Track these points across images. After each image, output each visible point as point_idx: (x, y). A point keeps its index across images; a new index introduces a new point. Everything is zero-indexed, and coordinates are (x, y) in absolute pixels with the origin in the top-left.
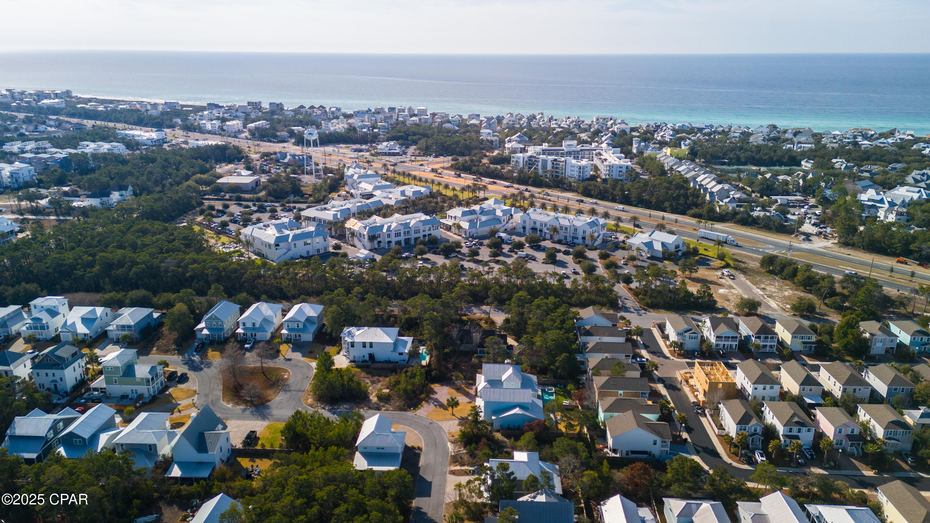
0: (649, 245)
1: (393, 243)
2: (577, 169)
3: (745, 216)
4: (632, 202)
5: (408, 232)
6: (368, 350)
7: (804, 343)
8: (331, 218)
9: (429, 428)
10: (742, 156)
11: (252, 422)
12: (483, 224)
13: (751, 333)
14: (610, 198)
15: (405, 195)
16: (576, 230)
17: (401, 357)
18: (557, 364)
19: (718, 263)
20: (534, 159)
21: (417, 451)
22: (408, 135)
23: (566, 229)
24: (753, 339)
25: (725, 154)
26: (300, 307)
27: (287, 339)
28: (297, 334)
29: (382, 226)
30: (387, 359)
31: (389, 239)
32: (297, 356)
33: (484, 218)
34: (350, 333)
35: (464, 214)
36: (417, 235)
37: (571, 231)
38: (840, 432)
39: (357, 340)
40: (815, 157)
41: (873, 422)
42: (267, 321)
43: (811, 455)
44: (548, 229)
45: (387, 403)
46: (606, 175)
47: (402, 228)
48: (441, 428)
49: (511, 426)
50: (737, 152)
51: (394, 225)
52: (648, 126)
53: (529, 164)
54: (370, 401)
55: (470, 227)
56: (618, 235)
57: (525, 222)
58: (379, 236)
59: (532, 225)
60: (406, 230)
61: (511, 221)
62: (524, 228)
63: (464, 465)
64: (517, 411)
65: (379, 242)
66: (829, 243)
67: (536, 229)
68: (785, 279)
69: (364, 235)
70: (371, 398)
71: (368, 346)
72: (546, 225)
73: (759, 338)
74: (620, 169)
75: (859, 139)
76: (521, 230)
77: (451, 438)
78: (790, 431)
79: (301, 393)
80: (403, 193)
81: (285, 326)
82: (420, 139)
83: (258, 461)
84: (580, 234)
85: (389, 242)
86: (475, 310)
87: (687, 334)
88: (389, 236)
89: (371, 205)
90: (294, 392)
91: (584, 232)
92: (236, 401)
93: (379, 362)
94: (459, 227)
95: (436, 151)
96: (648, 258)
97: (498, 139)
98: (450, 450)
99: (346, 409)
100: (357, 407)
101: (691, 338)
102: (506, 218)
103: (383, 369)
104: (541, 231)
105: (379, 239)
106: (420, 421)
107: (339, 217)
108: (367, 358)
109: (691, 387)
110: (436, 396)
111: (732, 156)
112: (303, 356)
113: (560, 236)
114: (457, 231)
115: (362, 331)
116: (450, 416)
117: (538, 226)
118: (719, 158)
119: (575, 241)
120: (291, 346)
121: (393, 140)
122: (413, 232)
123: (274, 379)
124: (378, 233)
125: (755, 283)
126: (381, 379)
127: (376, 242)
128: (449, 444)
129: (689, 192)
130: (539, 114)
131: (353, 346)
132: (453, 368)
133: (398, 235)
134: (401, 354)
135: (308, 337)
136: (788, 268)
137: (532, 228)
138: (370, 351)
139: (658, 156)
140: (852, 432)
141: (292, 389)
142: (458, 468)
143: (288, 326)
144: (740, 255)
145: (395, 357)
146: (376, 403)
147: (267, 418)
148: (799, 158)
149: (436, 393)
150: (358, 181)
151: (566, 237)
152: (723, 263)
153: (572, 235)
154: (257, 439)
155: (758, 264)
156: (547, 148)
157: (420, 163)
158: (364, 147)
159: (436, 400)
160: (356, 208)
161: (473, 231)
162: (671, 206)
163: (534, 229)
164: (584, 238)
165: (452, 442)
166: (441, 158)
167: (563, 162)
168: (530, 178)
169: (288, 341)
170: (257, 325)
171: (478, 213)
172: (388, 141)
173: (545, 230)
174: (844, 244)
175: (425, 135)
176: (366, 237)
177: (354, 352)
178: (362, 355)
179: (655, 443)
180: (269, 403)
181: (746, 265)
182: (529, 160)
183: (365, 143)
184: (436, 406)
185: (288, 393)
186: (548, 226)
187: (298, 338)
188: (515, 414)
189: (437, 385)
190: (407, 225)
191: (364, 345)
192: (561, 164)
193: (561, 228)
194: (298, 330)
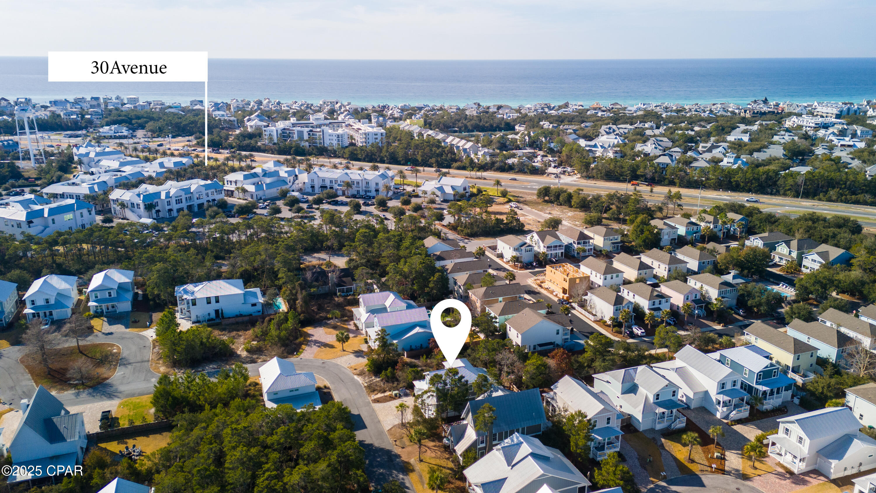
0: (441, 189)
1: (175, 211)
2: (336, 138)
3: (502, 164)
4: (400, 161)
5: (190, 198)
6: (215, 306)
7: (613, 243)
8: (87, 192)
9: (324, 367)
10: (468, 124)
11: (96, 404)
12: (269, 186)
13: (571, 241)
14: (378, 160)
15: (164, 167)
16: (367, 183)
17: (255, 309)
18: (431, 285)
19: (502, 200)
20: (288, 132)
21: (325, 390)
22: (131, 119)
23: (358, 183)
24: (576, 246)
25: (454, 124)
26: (106, 274)
27: (96, 312)
28: (110, 304)
29: (159, 193)
30: (238, 313)
31: (169, 207)
32: (119, 329)
33: (268, 180)
34: (186, 292)
35: (246, 177)
36: (200, 201)
37: (363, 185)
38: (687, 299)
39: (198, 295)
40: (525, 122)
41: (705, 287)
42: (61, 295)
43: (674, 321)
44: (339, 185)
45: (261, 355)
46: (362, 142)
47: (183, 193)
48: (338, 365)
49: (413, 347)
50: (464, 121)
51: (172, 192)
52: (374, 107)
53: (284, 136)
54: (239, 356)
55: (257, 190)
56: (405, 187)
57: (313, 181)
58: (157, 204)
59: (321, 183)
60: (188, 196)
61: (297, 182)
62: (313, 187)
63: (384, 392)
64: (417, 330)
65: (158, 211)
66: (575, 178)
67: (326, 187)
68: (561, 205)
69: (138, 205)
70: (239, 352)
71: (213, 301)
72: (336, 181)
73: (579, 243)
74: (376, 137)
75: (546, 110)
76: (310, 190)
77: (355, 371)
78: (654, 305)
79: (146, 363)
80: (161, 165)
81: (93, 297)
82: (147, 122)
83: (131, 442)
84: (373, 187)
85: (170, 210)
86: (308, 258)
87: (523, 248)
88: (169, 203)
89: (130, 177)
90: (137, 364)
91: (377, 184)
92: (59, 387)
93: (229, 318)
94: (244, 191)
95: (172, 132)
96: (442, 201)
97: (235, 119)
98: (361, 382)
99: (214, 368)
100: (227, 364)
101: (526, 251)
102: (291, 178)
103: (237, 323)
104: (331, 188)
105: (157, 208)
106: (310, 364)
107: (97, 190)
108: (213, 315)
109: (547, 289)
110: (314, 338)
111: (460, 125)
112: (127, 327)
113: (353, 191)
114: (241, 195)
115: (201, 286)
116: (340, 353)
117: (328, 184)
118: (450, 127)
119: (368, 194)
120: (105, 319)
121: (115, 124)
122: (196, 199)
123: (98, 356)
124: (156, 201)
125: (541, 211)
126: (240, 333)
127: (154, 211)
128: (356, 377)
129: (446, 150)
130: (265, 99)
131: (194, 304)
132: (318, 310)
133: (179, 201)
134: (254, 305)
135: (125, 306)
136: (563, 194)
137: (321, 187)
138: (217, 306)
139: (401, 127)
140: (696, 297)
141: (131, 361)
142: (380, 395)
143: (96, 297)
144: (514, 192)
145: (248, 309)
146: (247, 357)
147: (116, 396)
148: (512, 124)
149: (313, 335)
150: (97, 159)
151: (358, 192)
152: (506, 200)
153: (364, 189)
154: (116, 420)
155: (535, 197)
156: (295, 122)
157: (159, 143)
158: (80, 132)
159: (316, 342)
160: (113, 181)
161: (260, 193)
162: (437, 161)
163: (323, 187)
164: (377, 191)
165: (358, 375)
166: (180, 139)
167: (320, 132)
168: (291, 148)
169: (98, 314)
170: (52, 302)
171: (261, 175)
172: (108, 124)
173: (336, 187)
174: (586, 177)
175: (152, 119)
176: (142, 206)
177: (196, 312)
178: (207, 313)
179: (558, 333)
180: (108, 381)
181: (524, 199)
182: (283, 133)
183: (81, 129)
184: (319, 346)
185: (129, 367)
186: (339, 182)
187: (110, 309)
188: (417, 333)
189: (309, 328)
190: (187, 191)
191: (208, 300)
192: (318, 134)
193: (353, 182)
194: (111, 300)
